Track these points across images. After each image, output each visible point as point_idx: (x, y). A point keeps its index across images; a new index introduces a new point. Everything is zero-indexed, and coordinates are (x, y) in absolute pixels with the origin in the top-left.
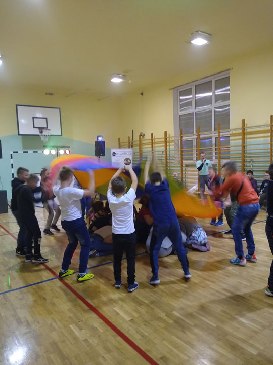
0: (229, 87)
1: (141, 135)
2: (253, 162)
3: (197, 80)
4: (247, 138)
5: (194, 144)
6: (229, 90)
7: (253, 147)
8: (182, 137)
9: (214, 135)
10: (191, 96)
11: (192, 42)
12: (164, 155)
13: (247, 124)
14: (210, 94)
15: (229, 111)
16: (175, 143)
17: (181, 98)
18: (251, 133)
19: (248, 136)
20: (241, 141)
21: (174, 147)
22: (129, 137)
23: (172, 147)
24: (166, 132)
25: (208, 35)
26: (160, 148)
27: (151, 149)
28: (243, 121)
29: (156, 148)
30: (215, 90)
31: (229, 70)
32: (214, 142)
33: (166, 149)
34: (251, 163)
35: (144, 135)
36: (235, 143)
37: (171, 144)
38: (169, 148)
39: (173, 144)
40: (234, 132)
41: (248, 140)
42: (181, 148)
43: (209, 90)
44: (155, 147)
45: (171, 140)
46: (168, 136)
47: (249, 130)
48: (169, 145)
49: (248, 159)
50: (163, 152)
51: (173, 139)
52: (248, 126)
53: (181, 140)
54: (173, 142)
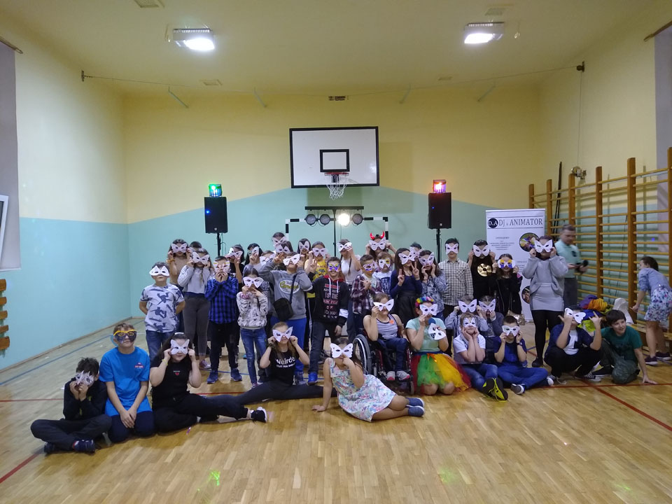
1: (574, 175)
16: (661, 191)
21: (655, 202)
22: (550, 182)
23: (653, 204)
24: (632, 163)
26: (617, 206)
27: (594, 209)
29: (612, 207)
33: (633, 207)
37: (649, 194)
38: (645, 206)
39: (655, 193)
44: (609, 203)
45: (648, 181)
46: (638, 171)
48: (645, 198)
51: (654, 179)
54: (654, 186)
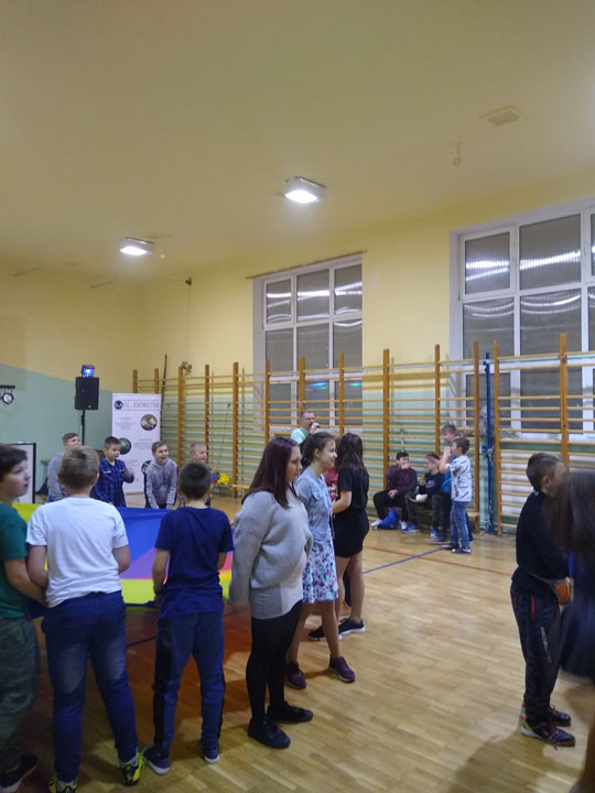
0: (359, 284)
1: (183, 367)
2: (405, 433)
3: (299, 266)
4: (394, 387)
5: (294, 391)
6: (360, 289)
7: (404, 405)
8: (268, 377)
9: (333, 376)
10: (289, 295)
11: (287, 195)
12: (231, 413)
13: (393, 359)
14: (325, 293)
15: (361, 330)
16: (255, 388)
17: (270, 296)
18: (400, 377)
19: (396, 383)
20: (382, 391)
21: (252, 395)
22: (157, 371)
23: (249, 396)
24: (236, 365)
25: (319, 187)
26: (222, 397)
27: (204, 396)
28: (386, 352)
29: (215, 396)
30: (336, 286)
31: (360, 252)
32: (332, 390)
33: (236, 398)
34: (402, 436)
35: (190, 367)
36: (372, 394)
37: (247, 389)
38: (243, 397)
39: (251, 389)
40: (370, 373)
41: (396, 391)
42: (268, 399)
43: (325, 286)
44: (213, 393)
45: (246, 380)
46: (240, 372)
47: (397, 371)
48: (243, 392)
49: (396, 428)
50: (229, 405)
51: (251, 379)
52: (395, 363)
53: (268, 383)
54: (250, 384)
